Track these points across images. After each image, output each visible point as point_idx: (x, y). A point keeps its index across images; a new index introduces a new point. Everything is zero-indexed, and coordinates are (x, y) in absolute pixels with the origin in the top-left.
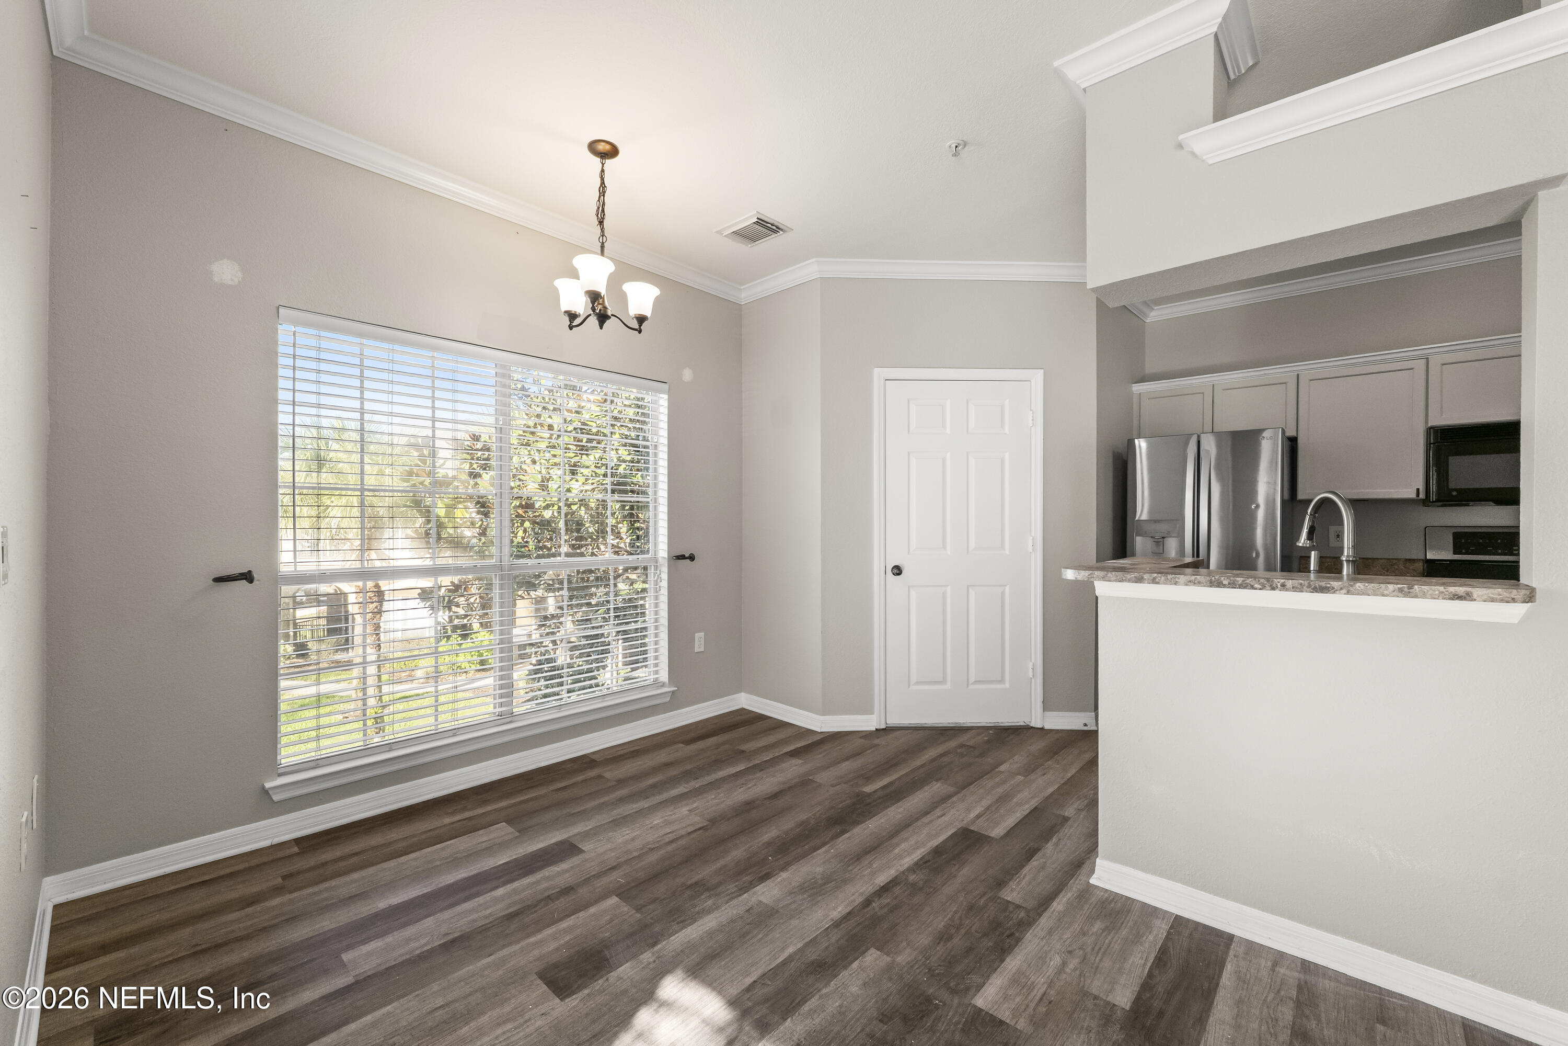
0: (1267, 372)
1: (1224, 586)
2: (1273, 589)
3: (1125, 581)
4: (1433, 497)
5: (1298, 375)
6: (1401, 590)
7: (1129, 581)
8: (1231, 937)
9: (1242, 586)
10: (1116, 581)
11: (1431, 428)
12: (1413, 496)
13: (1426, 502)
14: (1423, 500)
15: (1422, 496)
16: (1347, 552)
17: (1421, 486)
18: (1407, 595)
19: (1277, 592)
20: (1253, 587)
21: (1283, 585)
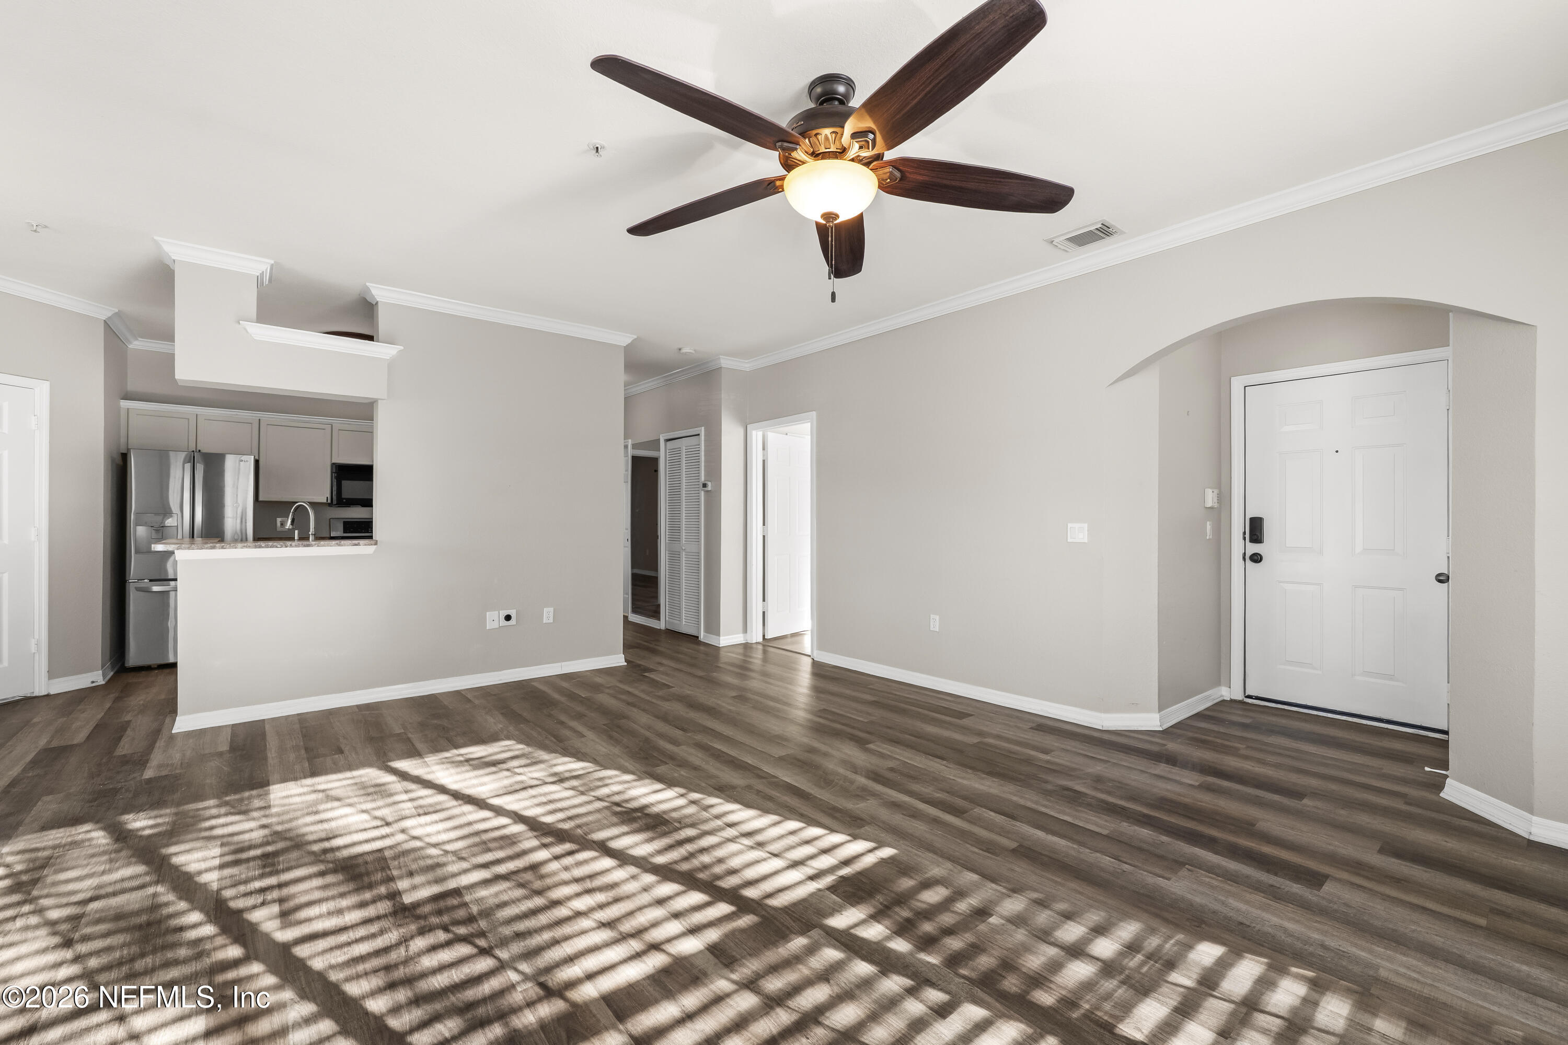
0: (238, 414)
1: (263, 547)
2: (286, 547)
3: (204, 549)
4: (335, 502)
5: (260, 420)
6: (337, 544)
7: (207, 548)
8: (264, 720)
9: (272, 547)
10: (198, 549)
11: (334, 464)
12: (325, 501)
13: (330, 505)
14: (329, 504)
15: (329, 501)
16: (312, 530)
17: (329, 496)
18: (339, 545)
19: (288, 548)
20: (277, 547)
21: (291, 545)
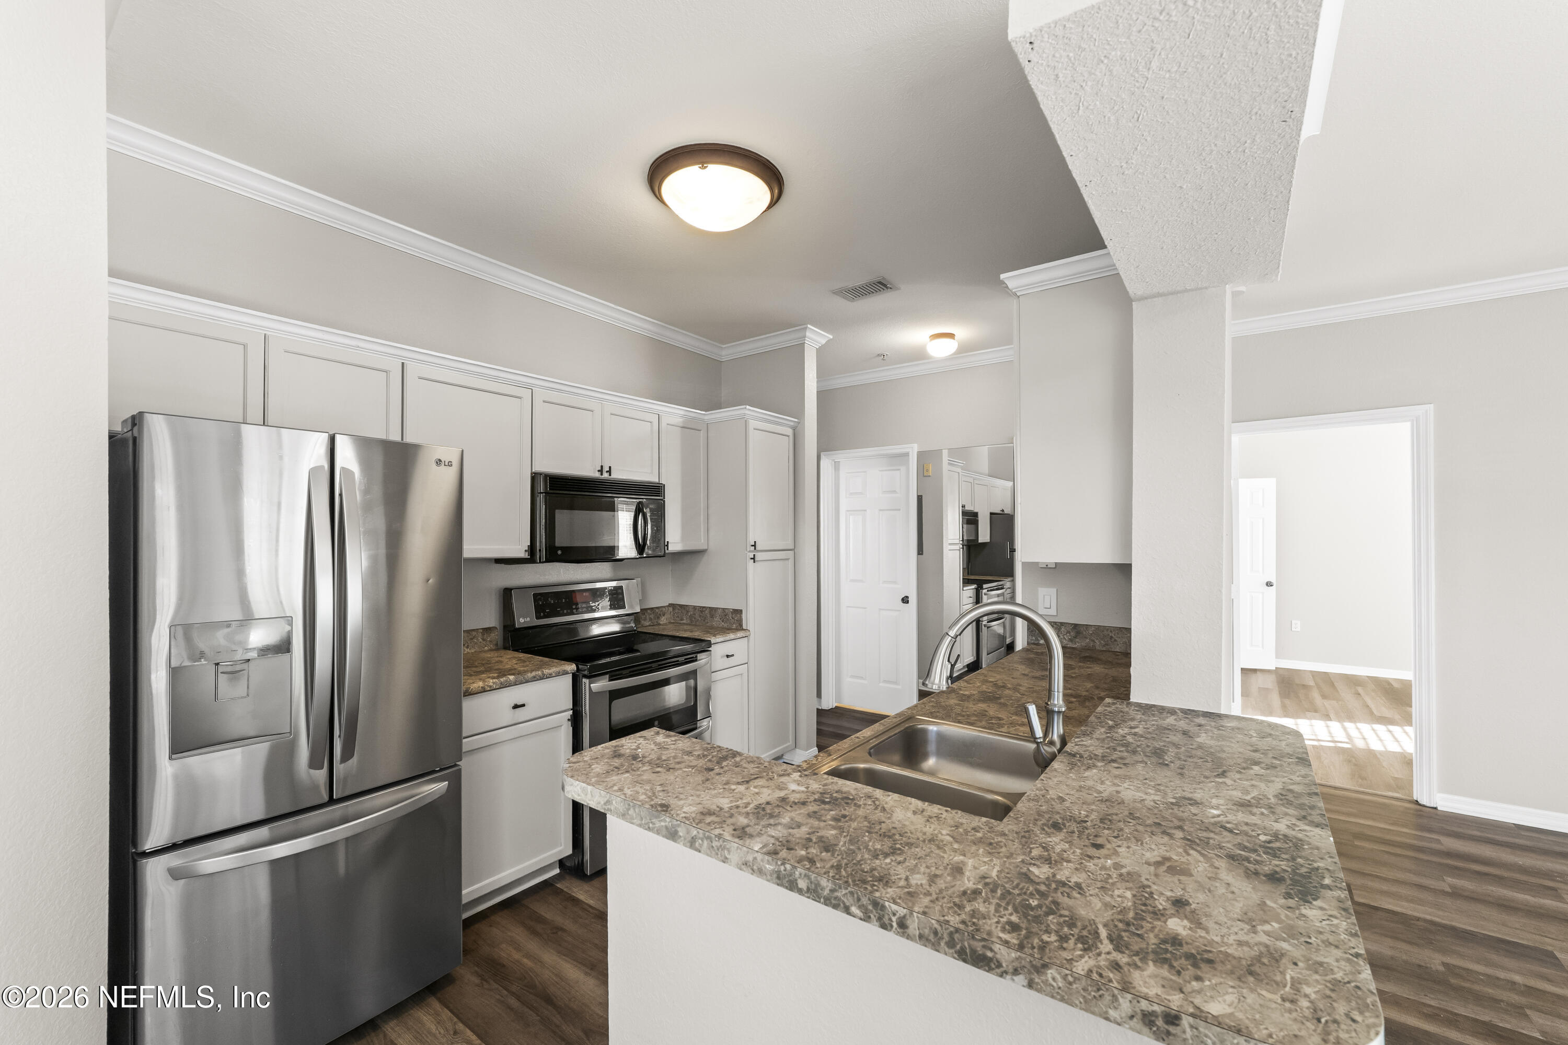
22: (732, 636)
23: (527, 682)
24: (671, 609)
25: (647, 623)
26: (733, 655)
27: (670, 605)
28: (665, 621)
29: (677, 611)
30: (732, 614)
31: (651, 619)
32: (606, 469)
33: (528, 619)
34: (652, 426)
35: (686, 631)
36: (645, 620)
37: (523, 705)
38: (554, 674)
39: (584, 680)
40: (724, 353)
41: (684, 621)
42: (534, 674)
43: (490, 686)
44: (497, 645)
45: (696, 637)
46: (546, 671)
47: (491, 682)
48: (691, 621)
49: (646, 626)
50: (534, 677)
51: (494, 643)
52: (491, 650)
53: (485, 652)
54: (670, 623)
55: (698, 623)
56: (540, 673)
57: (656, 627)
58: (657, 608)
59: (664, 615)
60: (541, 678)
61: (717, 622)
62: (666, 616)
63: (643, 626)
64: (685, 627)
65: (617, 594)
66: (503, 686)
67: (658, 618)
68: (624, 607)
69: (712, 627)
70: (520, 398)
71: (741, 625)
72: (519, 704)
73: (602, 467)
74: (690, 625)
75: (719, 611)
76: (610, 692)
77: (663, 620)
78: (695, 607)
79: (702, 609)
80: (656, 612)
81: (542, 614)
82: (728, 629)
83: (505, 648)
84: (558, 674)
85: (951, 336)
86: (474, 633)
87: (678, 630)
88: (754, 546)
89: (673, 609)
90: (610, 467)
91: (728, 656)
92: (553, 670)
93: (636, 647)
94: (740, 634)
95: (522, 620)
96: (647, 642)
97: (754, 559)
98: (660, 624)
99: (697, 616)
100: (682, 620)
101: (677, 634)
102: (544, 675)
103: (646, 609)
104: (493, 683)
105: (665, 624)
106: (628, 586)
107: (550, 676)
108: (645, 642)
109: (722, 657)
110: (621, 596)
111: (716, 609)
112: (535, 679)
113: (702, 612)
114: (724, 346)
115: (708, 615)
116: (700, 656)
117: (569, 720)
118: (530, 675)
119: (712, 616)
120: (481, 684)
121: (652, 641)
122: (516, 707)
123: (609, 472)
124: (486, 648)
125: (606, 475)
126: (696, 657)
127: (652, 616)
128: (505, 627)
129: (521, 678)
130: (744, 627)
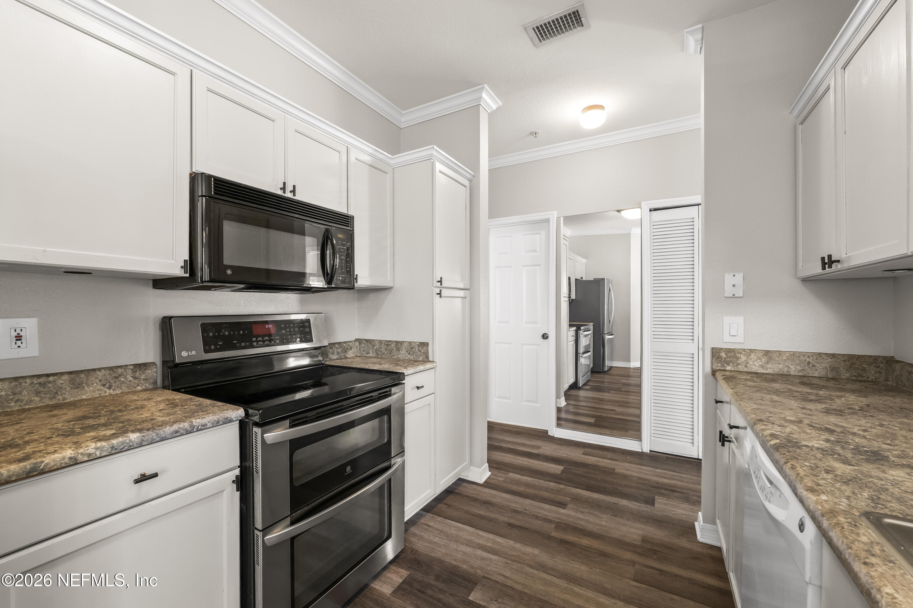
22: (421, 368)
23: (163, 439)
24: (357, 344)
25: (335, 357)
26: (422, 387)
27: (357, 340)
28: (352, 355)
29: (363, 345)
30: (419, 346)
31: (338, 353)
32: (289, 188)
33: (194, 353)
34: (340, 158)
35: (374, 363)
36: (333, 353)
37: (155, 475)
38: (209, 425)
39: (255, 429)
40: (403, 120)
41: (371, 355)
42: (175, 427)
43: (89, 455)
44: (155, 383)
45: (387, 370)
46: (197, 422)
47: (91, 447)
48: (377, 354)
49: (334, 359)
50: (177, 432)
51: (151, 381)
52: (146, 390)
53: (134, 393)
54: (357, 356)
55: (384, 356)
56: (186, 425)
57: (343, 360)
58: (345, 342)
59: (351, 349)
60: (188, 432)
61: (403, 354)
62: (353, 350)
63: (330, 360)
64: (373, 360)
65: (304, 327)
66: (115, 451)
67: (346, 352)
68: (310, 340)
69: (398, 360)
70: (173, 74)
71: (427, 357)
72: (148, 474)
73: (284, 183)
74: (376, 358)
75: (405, 344)
76: (291, 441)
77: (350, 354)
78: (380, 342)
79: (388, 343)
80: (344, 346)
81: (213, 347)
82: (415, 361)
83: (164, 387)
84: (217, 424)
85: (601, 107)
86: (120, 371)
87: (366, 363)
88: (440, 281)
89: (360, 344)
90: (294, 186)
91: (418, 388)
92: (209, 419)
93: (324, 380)
94: (428, 366)
95: (184, 354)
96: (334, 375)
97: (440, 294)
98: (347, 358)
99: (383, 350)
100: (368, 353)
101: (367, 367)
102: (192, 427)
103: (334, 344)
104: (97, 449)
105: (353, 358)
106: (315, 319)
107: (203, 428)
108: (333, 374)
109: (413, 389)
110: (308, 329)
111: (402, 343)
112: (176, 434)
113: (388, 345)
114: (404, 112)
115: (394, 348)
116: (394, 390)
117: (233, 482)
118: (168, 430)
119: (398, 350)
120: (69, 453)
121: (340, 374)
122: (143, 478)
123: (293, 191)
124: (139, 388)
125: (289, 195)
126: (390, 391)
127: (339, 350)
128: (164, 363)
129: (152, 434)
130: (431, 359)
